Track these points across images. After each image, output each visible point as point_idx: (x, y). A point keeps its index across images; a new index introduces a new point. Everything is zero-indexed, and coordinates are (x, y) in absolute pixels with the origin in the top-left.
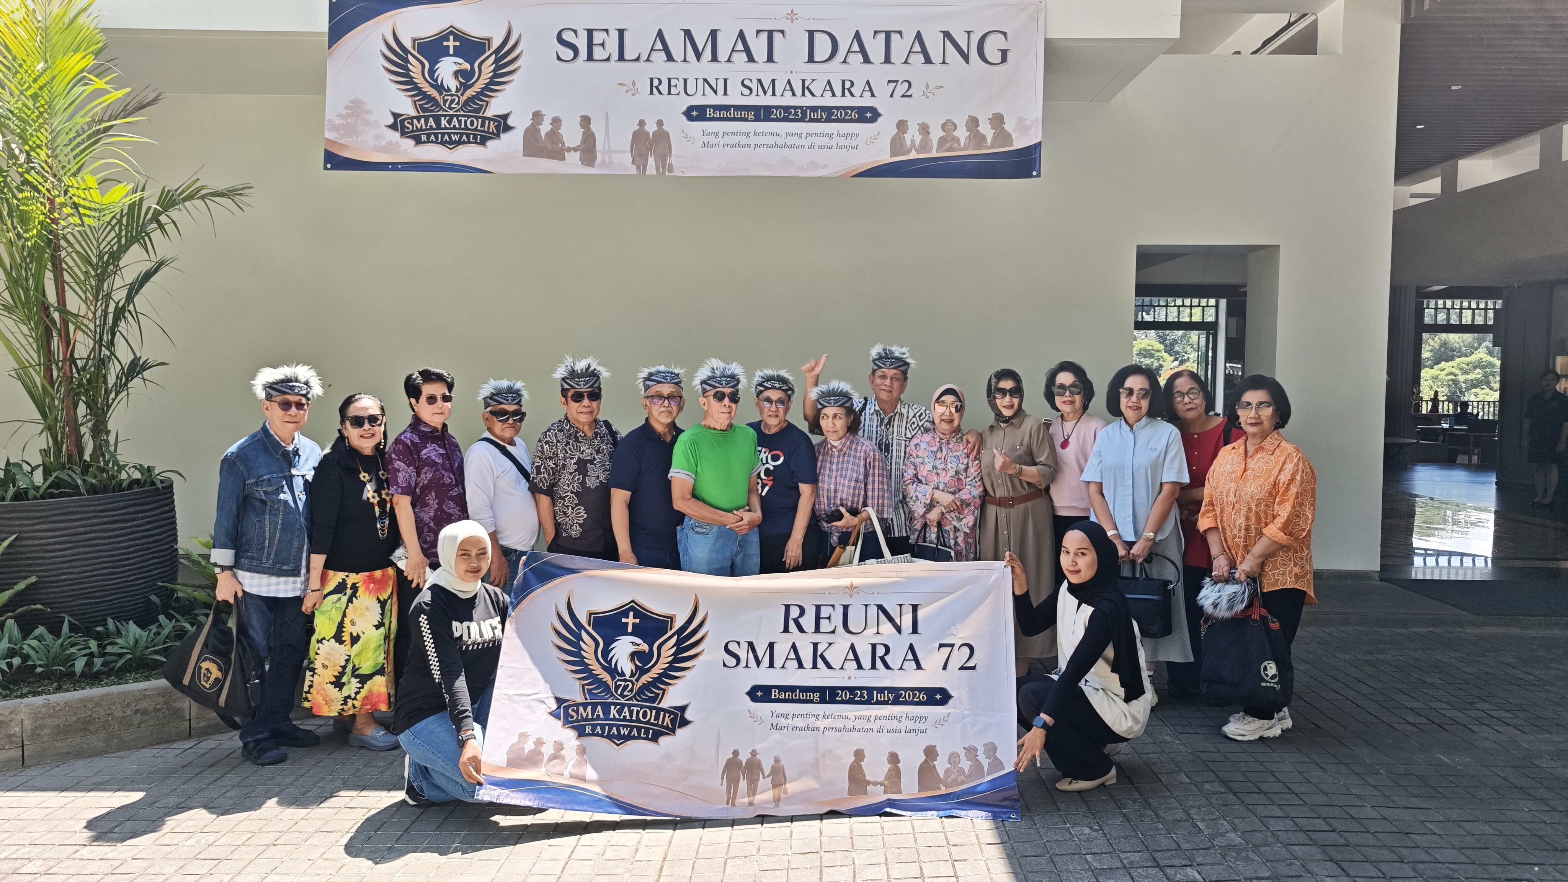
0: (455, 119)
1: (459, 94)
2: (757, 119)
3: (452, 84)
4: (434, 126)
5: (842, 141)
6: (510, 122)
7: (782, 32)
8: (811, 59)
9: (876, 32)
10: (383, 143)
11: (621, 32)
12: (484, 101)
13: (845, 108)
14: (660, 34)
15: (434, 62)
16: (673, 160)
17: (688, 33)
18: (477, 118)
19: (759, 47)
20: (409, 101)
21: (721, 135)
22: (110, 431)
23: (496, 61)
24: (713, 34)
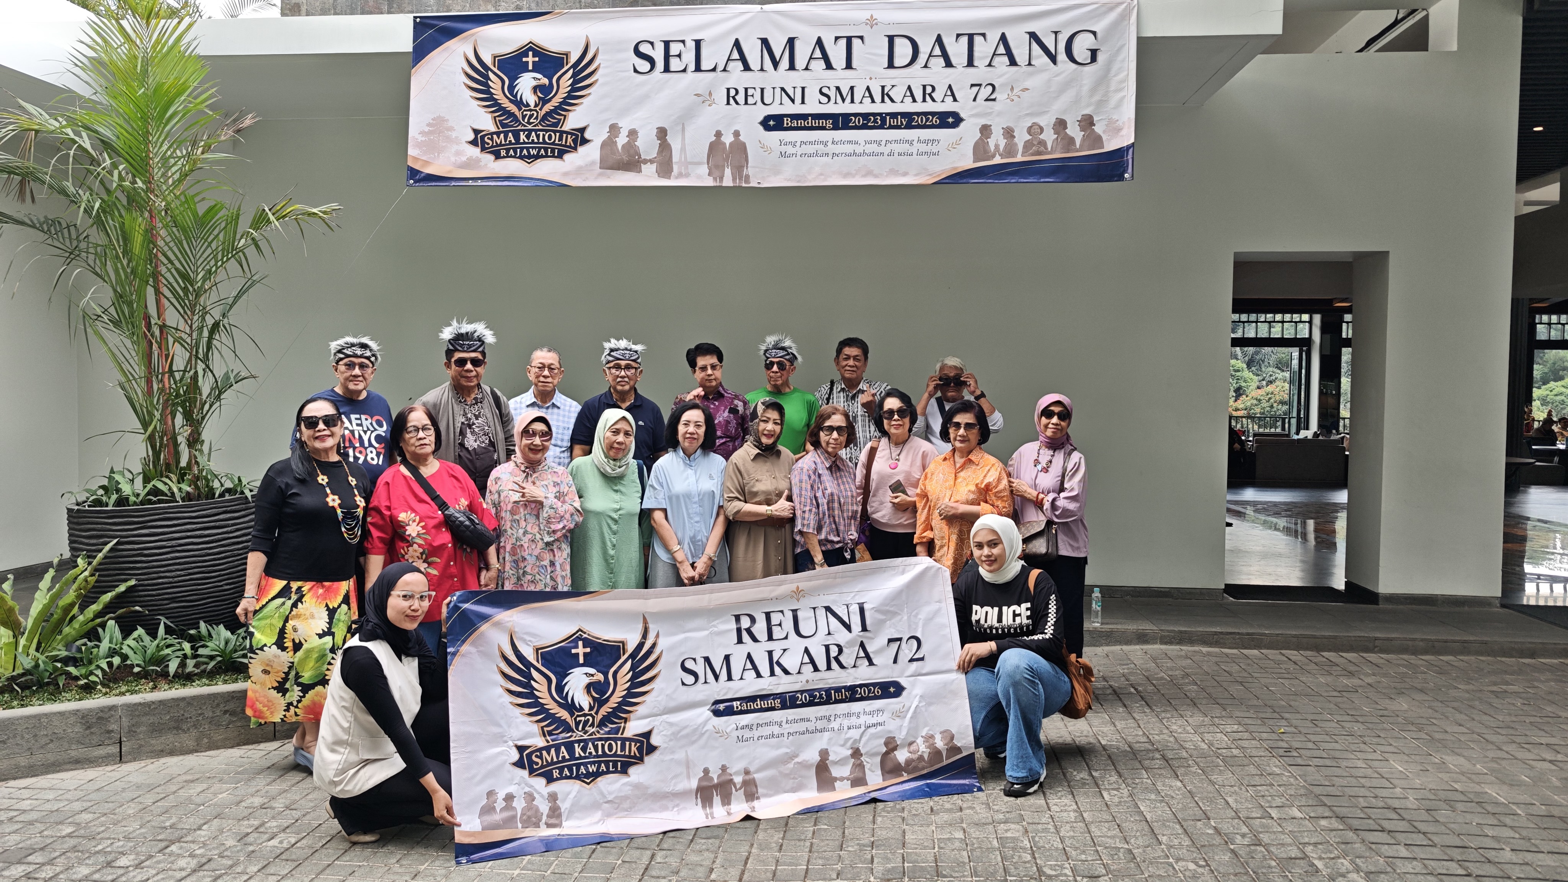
0: (533, 133)
1: (537, 109)
2: (836, 127)
3: (530, 98)
4: (513, 141)
5: (923, 148)
6: (587, 135)
7: (861, 38)
8: (891, 65)
9: (958, 36)
10: (464, 159)
11: (698, 43)
12: (562, 115)
13: (925, 114)
14: (737, 44)
15: (513, 78)
16: (750, 171)
17: (765, 42)
18: (555, 132)
19: (837, 54)
20: (489, 116)
21: (798, 144)
22: (203, 441)
23: (574, 76)
24: (791, 42)
